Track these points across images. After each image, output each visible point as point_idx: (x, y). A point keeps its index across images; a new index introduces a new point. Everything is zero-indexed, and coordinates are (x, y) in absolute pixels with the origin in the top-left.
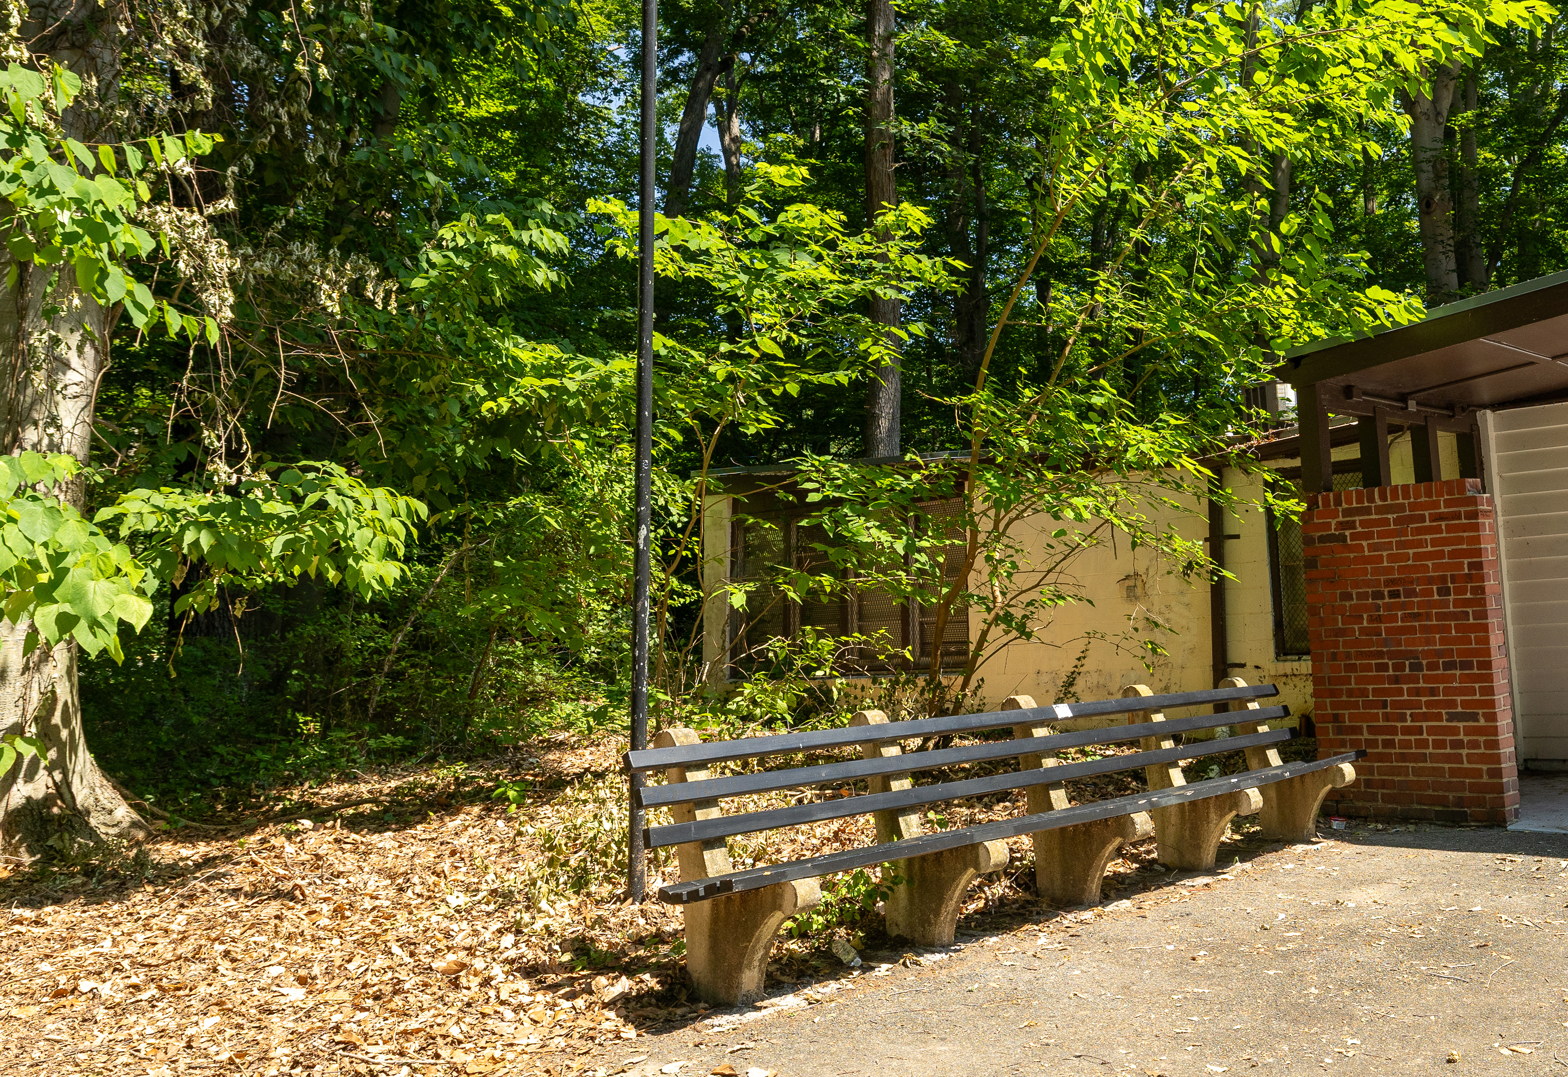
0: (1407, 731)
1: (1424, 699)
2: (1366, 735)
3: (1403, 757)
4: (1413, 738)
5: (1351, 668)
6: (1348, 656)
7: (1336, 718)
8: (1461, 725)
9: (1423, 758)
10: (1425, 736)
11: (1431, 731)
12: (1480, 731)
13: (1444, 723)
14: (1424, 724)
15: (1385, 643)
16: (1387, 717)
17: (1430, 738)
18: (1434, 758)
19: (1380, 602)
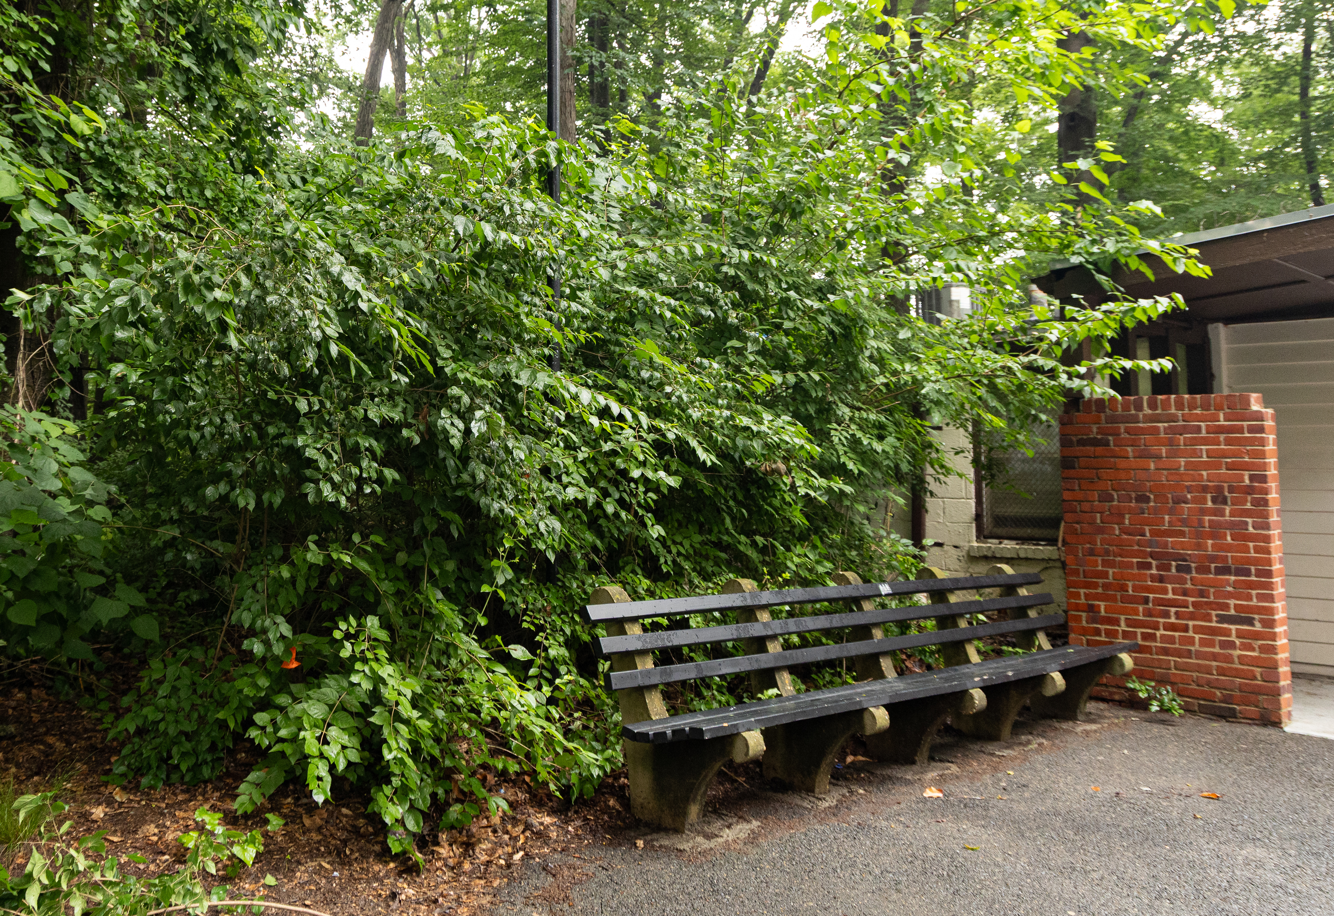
0: (1173, 627)
1: (1191, 599)
2: (1123, 627)
3: (1166, 651)
4: (1177, 634)
5: (1112, 564)
6: (1107, 553)
7: (1091, 609)
8: (1233, 627)
9: (1189, 654)
10: (1191, 633)
11: (1197, 630)
12: (1257, 636)
13: (1214, 624)
14: (1191, 623)
15: (1150, 544)
16: (1149, 613)
17: (1197, 637)
18: (1199, 655)
19: (1144, 505)
